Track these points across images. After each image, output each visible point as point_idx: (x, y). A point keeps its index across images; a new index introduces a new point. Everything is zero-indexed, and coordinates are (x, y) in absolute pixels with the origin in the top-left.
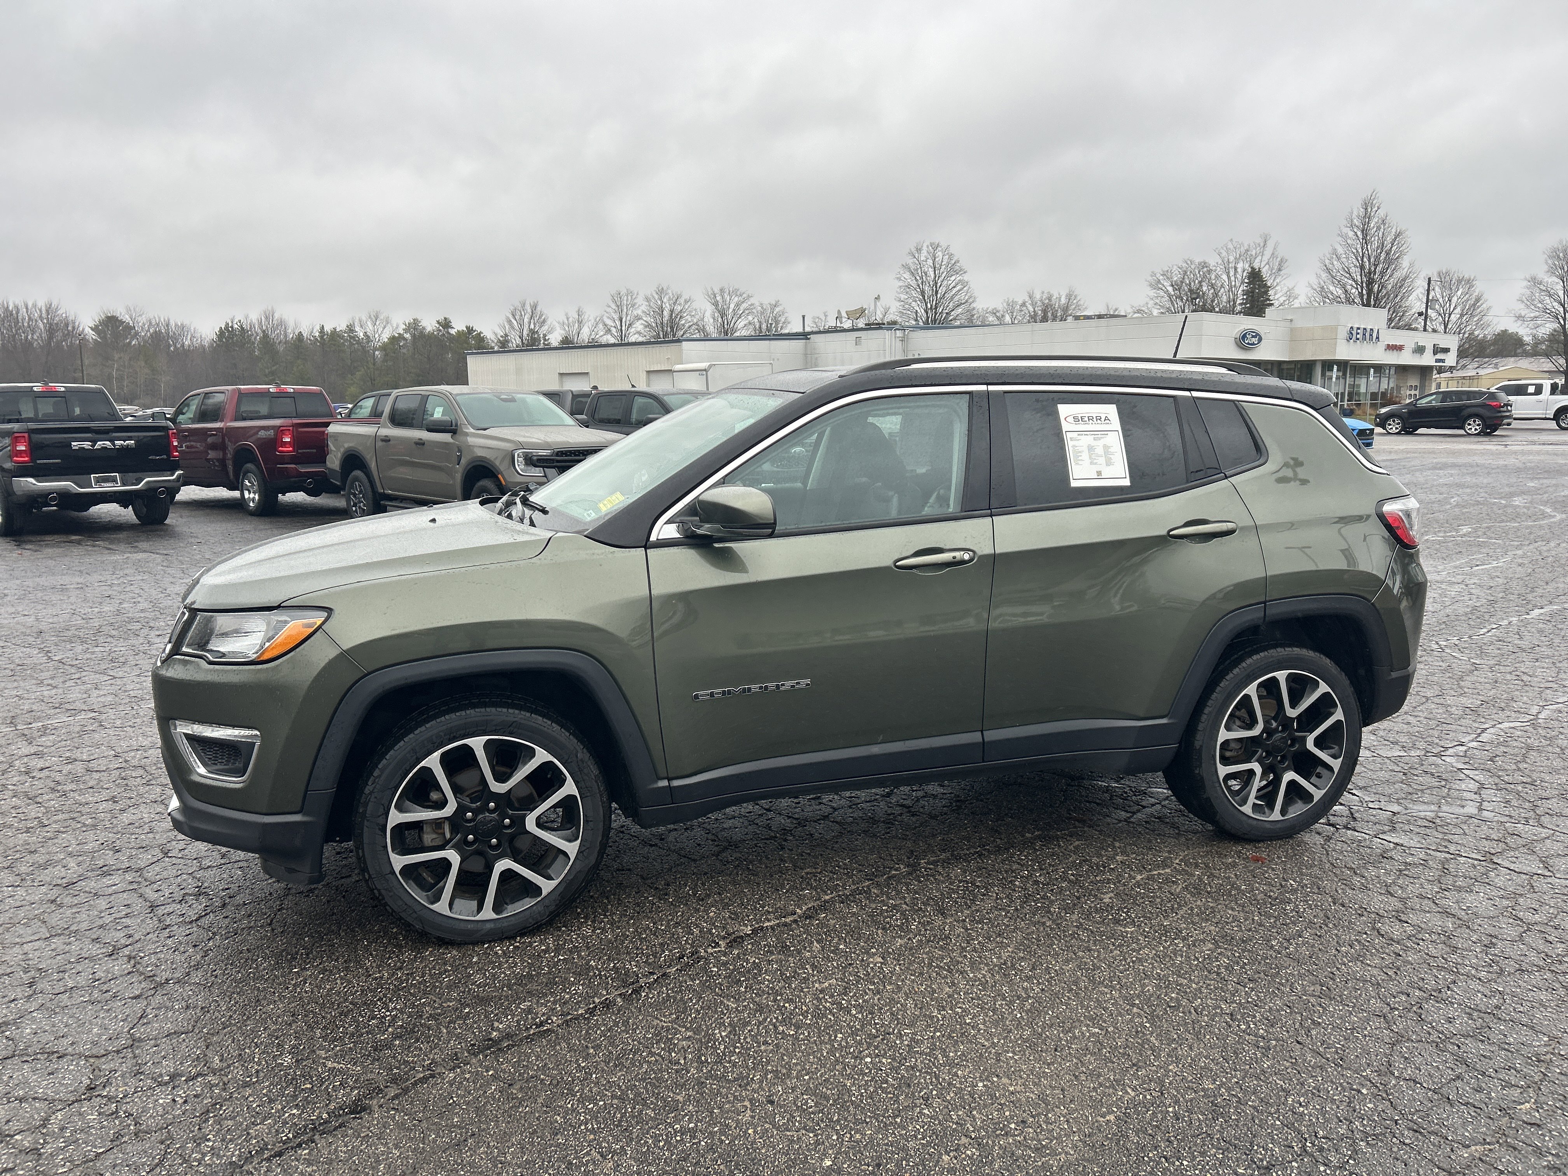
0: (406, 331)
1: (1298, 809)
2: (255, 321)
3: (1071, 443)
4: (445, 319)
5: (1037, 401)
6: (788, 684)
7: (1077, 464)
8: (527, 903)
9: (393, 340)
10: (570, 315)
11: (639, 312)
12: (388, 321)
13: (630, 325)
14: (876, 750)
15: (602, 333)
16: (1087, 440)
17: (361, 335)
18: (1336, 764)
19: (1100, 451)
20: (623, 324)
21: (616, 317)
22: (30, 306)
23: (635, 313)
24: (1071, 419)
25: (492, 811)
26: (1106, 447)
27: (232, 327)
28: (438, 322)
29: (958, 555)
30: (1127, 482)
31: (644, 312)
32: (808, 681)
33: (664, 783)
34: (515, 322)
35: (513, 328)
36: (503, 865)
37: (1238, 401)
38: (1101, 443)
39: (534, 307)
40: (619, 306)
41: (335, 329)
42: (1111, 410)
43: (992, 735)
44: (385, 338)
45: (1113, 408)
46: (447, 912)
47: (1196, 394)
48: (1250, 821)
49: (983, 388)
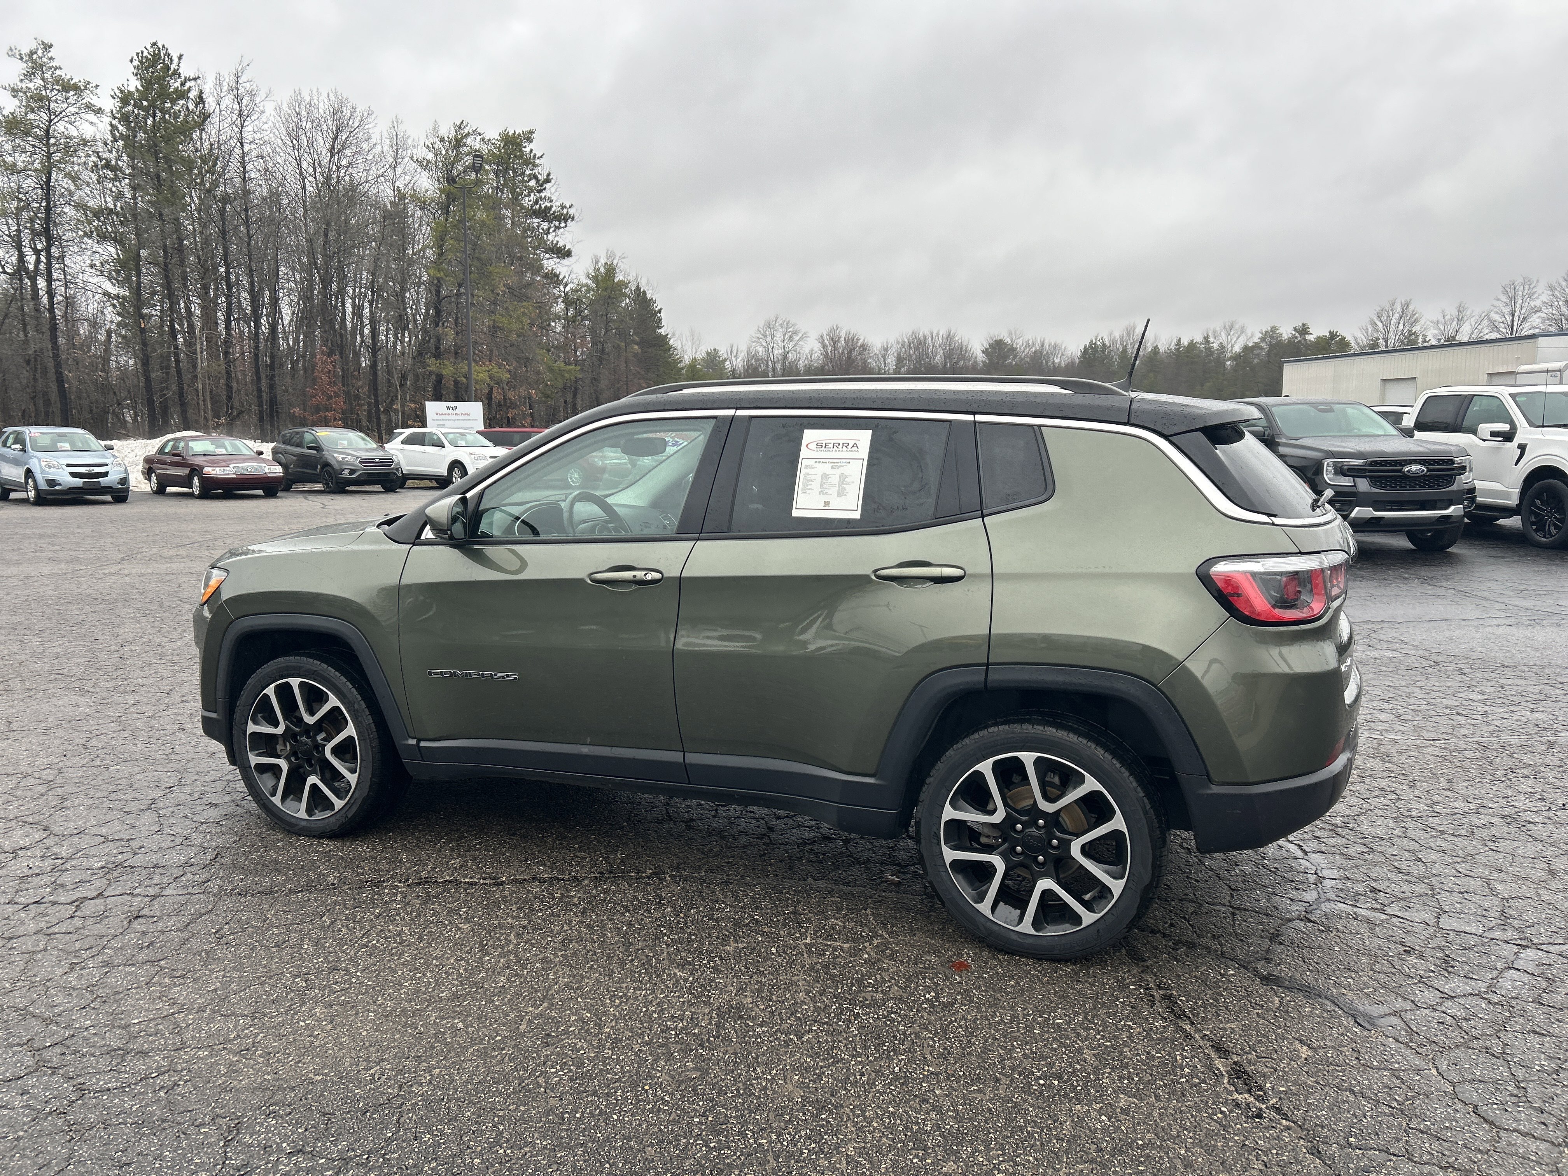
0: (1263, 339)
1: (1059, 929)
2: (1117, 337)
3: (804, 471)
4: (1304, 325)
5: (784, 426)
7: (805, 493)
8: (327, 814)
9: (1246, 348)
10: (1447, 312)
11: (1538, 303)
12: (1242, 330)
13: (1524, 319)
14: (585, 750)
15: (1487, 331)
16: (826, 468)
17: (1215, 346)
18: (1117, 886)
19: (835, 480)
20: (1516, 319)
21: (1506, 310)
22: (934, 335)
23: (1532, 304)
24: (813, 446)
26: (843, 477)
27: (1095, 344)
28: (1295, 329)
29: (640, 574)
30: (857, 515)
31: (1544, 303)
32: (516, 675)
33: (413, 742)
34: (1380, 324)
35: (1377, 330)
36: (312, 779)
37: (1037, 427)
38: (838, 472)
39: (1406, 306)
40: (1513, 299)
41: (1192, 341)
43: (693, 758)
44: (1237, 349)
45: (869, 433)
46: (279, 804)
47: (978, 418)
48: (989, 924)
49: (731, 412)
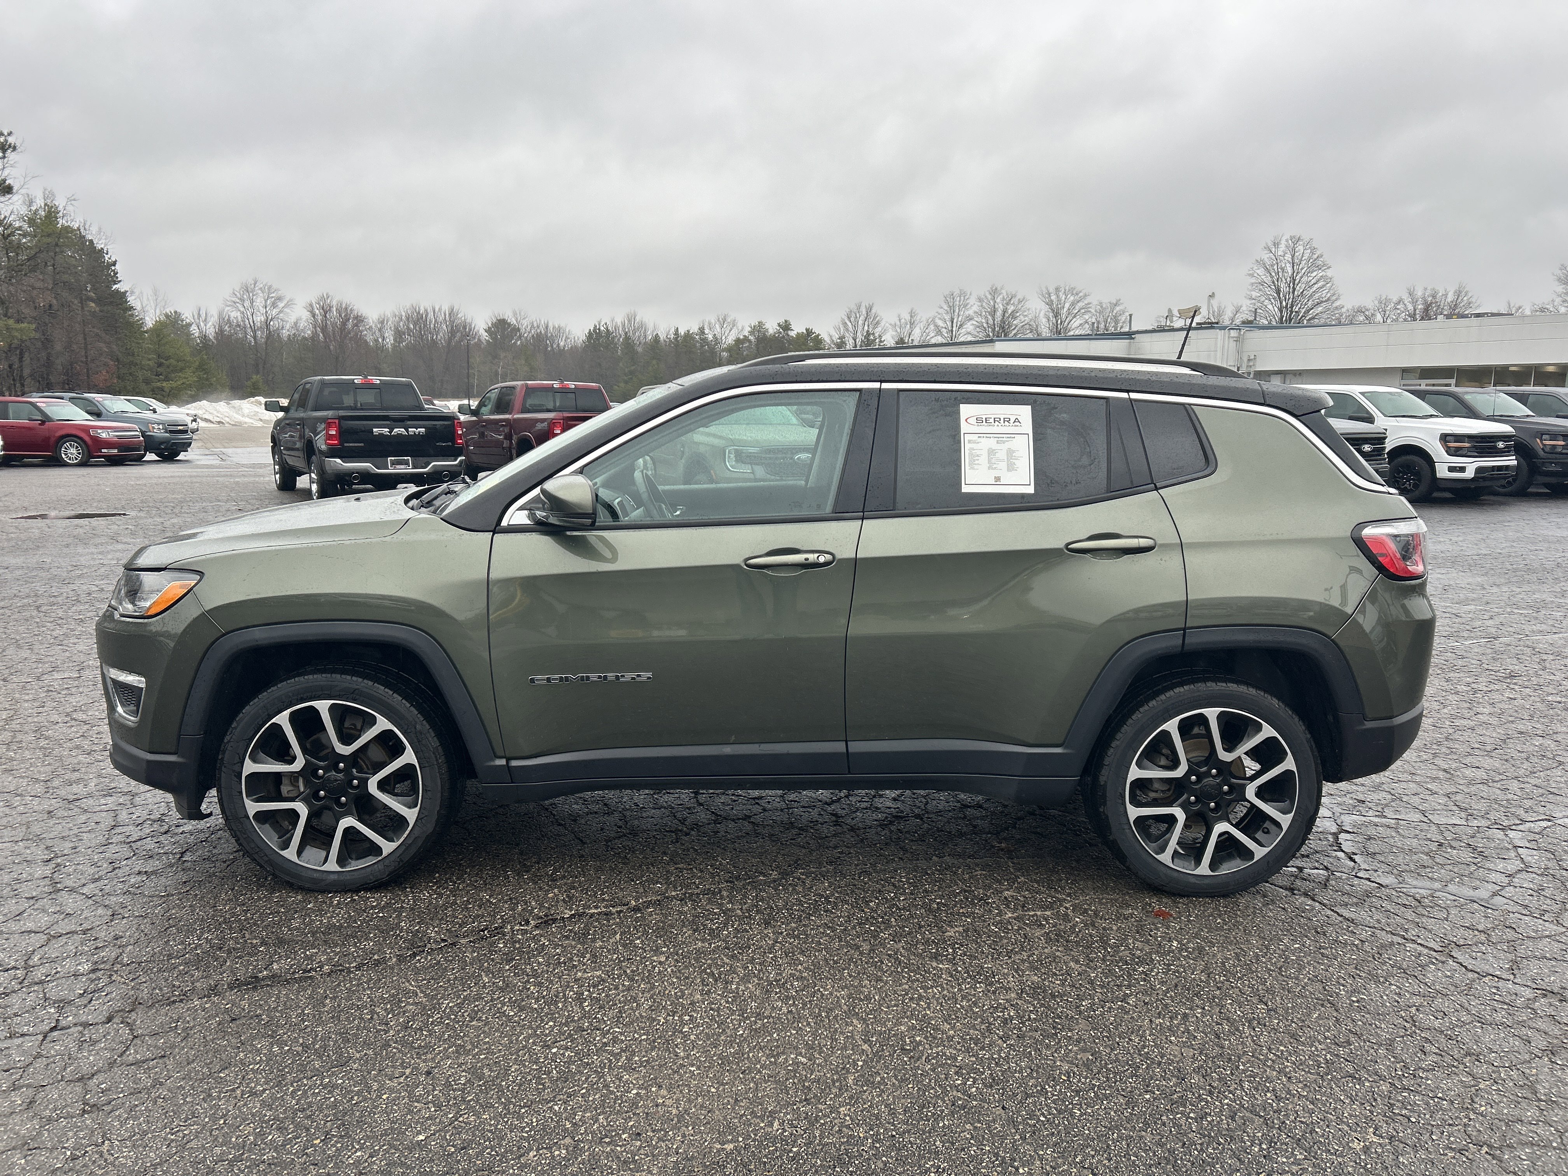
0: (752, 333)
1: (1232, 867)
2: (619, 324)
3: (968, 446)
4: (786, 321)
5: (937, 400)
6: (629, 676)
7: (973, 468)
8: (370, 861)
9: (738, 341)
10: (902, 316)
11: (970, 312)
12: (734, 324)
13: (961, 325)
14: (727, 750)
15: (933, 335)
16: (991, 443)
17: (710, 337)
18: (1285, 820)
19: (1002, 455)
20: (955, 325)
21: (947, 317)
23: (967, 313)
24: (973, 421)
25: (339, 771)
26: (1010, 453)
27: (599, 329)
28: (779, 325)
29: (812, 557)
30: (1031, 490)
31: (975, 312)
32: (650, 674)
33: (503, 762)
34: (849, 324)
35: (847, 330)
36: (348, 822)
37: (1190, 405)
38: (1004, 447)
39: (869, 309)
40: (952, 308)
41: (688, 331)
42: (1025, 412)
43: (856, 747)
44: (730, 339)
45: (1028, 408)
46: (294, 858)
47: (1134, 396)
48: (1170, 872)
49: (876, 385)
